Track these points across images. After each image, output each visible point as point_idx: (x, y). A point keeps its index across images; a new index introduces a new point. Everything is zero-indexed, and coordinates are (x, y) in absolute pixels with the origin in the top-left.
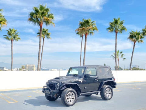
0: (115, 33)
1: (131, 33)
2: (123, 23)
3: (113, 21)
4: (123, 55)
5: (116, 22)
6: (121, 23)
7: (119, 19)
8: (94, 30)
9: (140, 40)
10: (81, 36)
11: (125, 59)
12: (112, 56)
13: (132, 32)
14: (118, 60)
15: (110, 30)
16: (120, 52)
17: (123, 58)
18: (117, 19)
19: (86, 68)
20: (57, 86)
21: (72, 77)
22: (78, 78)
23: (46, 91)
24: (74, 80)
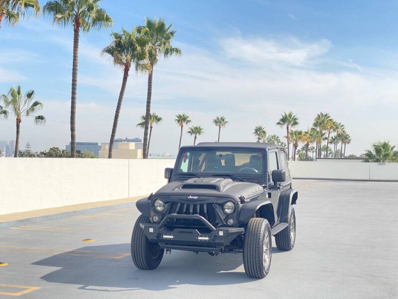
4: (36, 104)
8: (27, 5)
15: (59, 16)
17: (37, 114)
19: (267, 150)
20: (222, 211)
21: (230, 180)
22: (259, 185)
23: (180, 232)
24: (257, 190)
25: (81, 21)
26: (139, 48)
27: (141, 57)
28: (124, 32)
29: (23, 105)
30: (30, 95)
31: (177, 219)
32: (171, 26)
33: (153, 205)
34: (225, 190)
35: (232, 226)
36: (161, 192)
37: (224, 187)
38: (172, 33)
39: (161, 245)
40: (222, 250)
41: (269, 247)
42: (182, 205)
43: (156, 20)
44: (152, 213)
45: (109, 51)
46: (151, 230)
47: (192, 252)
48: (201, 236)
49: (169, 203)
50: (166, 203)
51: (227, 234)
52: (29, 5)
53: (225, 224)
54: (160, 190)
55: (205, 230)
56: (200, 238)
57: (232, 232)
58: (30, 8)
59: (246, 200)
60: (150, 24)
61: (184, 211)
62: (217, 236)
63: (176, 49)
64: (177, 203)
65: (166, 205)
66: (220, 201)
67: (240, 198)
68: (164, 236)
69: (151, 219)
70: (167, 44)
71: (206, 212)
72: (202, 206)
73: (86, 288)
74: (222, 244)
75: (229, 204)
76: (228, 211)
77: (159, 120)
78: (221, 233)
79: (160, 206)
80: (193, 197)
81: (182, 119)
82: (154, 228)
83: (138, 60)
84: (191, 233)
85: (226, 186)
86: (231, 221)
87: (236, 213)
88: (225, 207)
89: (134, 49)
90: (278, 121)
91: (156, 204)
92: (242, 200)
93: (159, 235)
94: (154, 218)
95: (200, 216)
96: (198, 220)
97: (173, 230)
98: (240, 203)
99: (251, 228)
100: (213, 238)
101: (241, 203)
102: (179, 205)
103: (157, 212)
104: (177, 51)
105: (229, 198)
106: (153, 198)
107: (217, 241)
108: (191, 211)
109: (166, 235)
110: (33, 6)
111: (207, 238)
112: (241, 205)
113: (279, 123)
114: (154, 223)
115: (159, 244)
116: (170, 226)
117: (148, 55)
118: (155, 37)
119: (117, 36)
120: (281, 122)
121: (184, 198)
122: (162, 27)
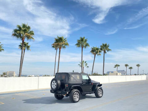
0: (81, 48)
1: (92, 48)
2: (87, 41)
3: (80, 39)
4: (86, 64)
5: (82, 40)
6: (86, 41)
7: (84, 38)
8: (66, 45)
9: (98, 53)
10: (55, 49)
11: (88, 67)
12: (79, 65)
14: (83, 68)
15: (77, 46)
16: (84, 62)
17: (87, 66)
18: (83, 37)
29: (84, 64)
30: (85, 62)
38: (108, 46)
60: (103, 45)
63: (110, 49)
77: (119, 66)
81: (126, 65)
122: (106, 45)
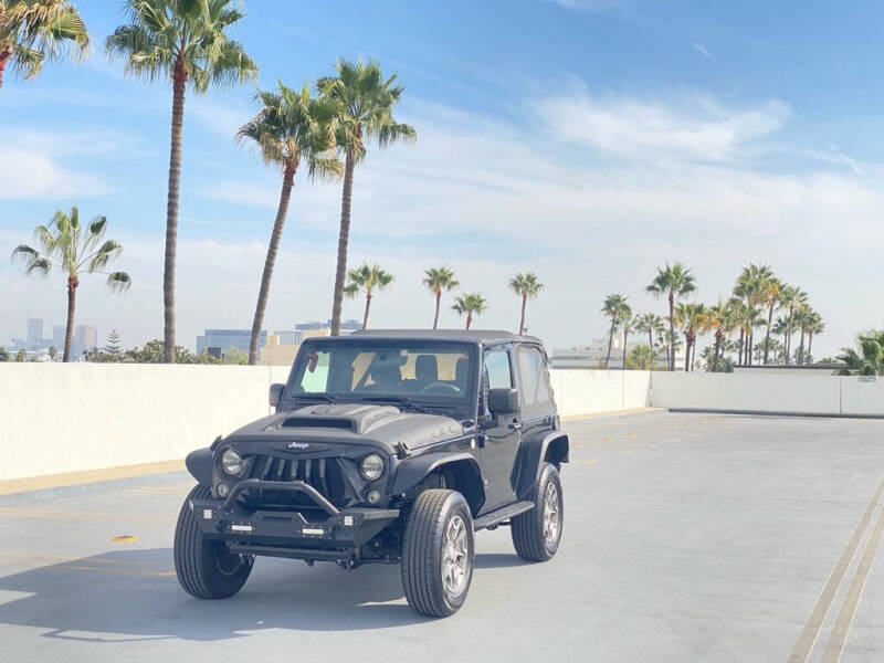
0: (170, 83)
4: (109, 247)
11: (121, 277)
12: (27, 249)
13: (278, 93)
15: (139, 58)
19: (480, 346)
20: (357, 475)
21: (396, 410)
22: (454, 421)
23: (265, 518)
24: (446, 430)
25: (187, 67)
26: (315, 126)
27: (320, 144)
28: (284, 90)
29: (86, 248)
30: (96, 227)
31: (266, 492)
32: (394, 77)
33: (219, 461)
34: (371, 429)
35: (376, 506)
36: (245, 434)
37: (369, 424)
38: (395, 93)
39: (233, 546)
40: (354, 555)
41: (466, 551)
42: (276, 461)
43: (361, 64)
44: (216, 479)
45: (253, 132)
46: (208, 514)
47: (303, 561)
48: (308, 527)
49: (251, 458)
50: (243, 457)
51: (362, 523)
52: (65, 35)
53: (362, 500)
54: (239, 431)
55: (317, 515)
56: (305, 531)
57: (371, 518)
58: (67, 41)
59: (408, 452)
60: (347, 73)
61: (280, 473)
62: (338, 528)
63: (405, 127)
64: (267, 457)
65: (245, 462)
66: (353, 454)
67: (396, 447)
68: (235, 528)
69: (213, 490)
70: (385, 117)
71: (322, 475)
72: (315, 463)
73: (60, 634)
74: (350, 545)
75: (374, 459)
76: (370, 474)
77: (385, 280)
78: (348, 521)
79: (233, 463)
80: (300, 446)
81: (439, 280)
82: (214, 509)
83: (315, 150)
84: (289, 519)
85: (375, 422)
86: (375, 496)
87: (385, 479)
88: (365, 466)
89: (305, 129)
90: (650, 282)
91: (225, 460)
92: (401, 451)
93: (223, 525)
94: (220, 488)
95: (306, 485)
96: (299, 492)
97: (251, 515)
98: (395, 456)
99: (420, 510)
100: (330, 530)
101: (399, 458)
102: (270, 460)
103: (226, 477)
104: (406, 130)
105: (372, 447)
106: (220, 446)
107: (341, 537)
108: (294, 474)
109: (239, 524)
110: (73, 37)
111: (321, 532)
112: (397, 462)
113: (651, 288)
114: (221, 499)
115: (227, 543)
116: (249, 505)
117: (334, 139)
118: (358, 102)
119: (268, 99)
120: (658, 286)
121: (281, 446)
122: (372, 79)
